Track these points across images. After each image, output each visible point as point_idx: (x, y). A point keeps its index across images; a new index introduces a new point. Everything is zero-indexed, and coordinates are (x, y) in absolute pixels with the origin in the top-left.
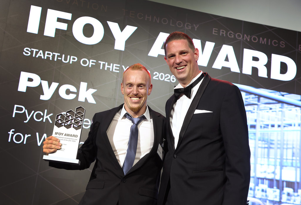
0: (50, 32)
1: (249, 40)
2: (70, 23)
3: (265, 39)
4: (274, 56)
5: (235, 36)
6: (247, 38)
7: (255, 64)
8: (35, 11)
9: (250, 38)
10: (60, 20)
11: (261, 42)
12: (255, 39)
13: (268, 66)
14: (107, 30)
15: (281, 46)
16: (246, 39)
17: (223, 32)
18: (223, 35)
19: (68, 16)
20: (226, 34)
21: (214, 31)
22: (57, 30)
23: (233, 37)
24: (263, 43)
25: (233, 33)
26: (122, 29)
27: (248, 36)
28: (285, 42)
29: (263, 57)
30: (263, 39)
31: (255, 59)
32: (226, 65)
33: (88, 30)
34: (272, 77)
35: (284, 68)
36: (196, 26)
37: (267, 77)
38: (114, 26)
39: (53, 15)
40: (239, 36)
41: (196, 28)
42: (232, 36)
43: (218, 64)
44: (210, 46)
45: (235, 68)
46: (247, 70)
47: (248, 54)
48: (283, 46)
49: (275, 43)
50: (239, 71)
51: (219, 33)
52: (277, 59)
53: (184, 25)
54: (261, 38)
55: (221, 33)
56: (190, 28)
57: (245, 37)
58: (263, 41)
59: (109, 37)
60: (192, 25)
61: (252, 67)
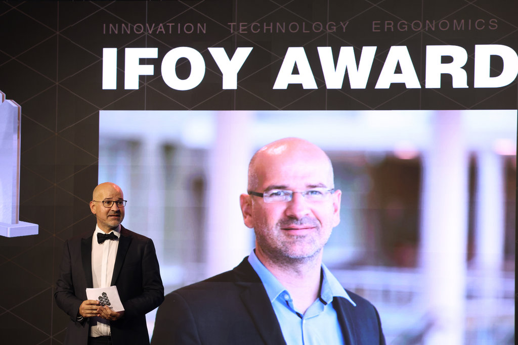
1: (433, 29)
3: (463, 21)
5: (409, 27)
6: (431, 25)
7: (447, 69)
9: (437, 25)
10: (142, 61)
11: (454, 29)
12: (444, 25)
13: (469, 68)
14: (210, 63)
15: (490, 27)
16: (429, 28)
17: (389, 25)
18: (389, 29)
20: (395, 26)
21: (374, 26)
23: (406, 29)
24: (459, 29)
25: (406, 23)
26: (230, 55)
27: (432, 23)
28: (498, 20)
29: (459, 54)
30: (459, 23)
31: (447, 60)
32: (398, 79)
34: (477, 85)
35: (497, 66)
36: (344, 25)
37: (468, 87)
38: (218, 54)
40: (417, 25)
41: (344, 27)
42: (404, 28)
43: (385, 81)
44: (369, 53)
45: (412, 82)
46: (433, 82)
47: (434, 53)
48: (494, 27)
49: (480, 24)
50: (419, 86)
51: (382, 27)
52: (484, 53)
53: (325, 27)
54: (455, 21)
55: (386, 26)
56: (335, 30)
57: (427, 25)
58: (459, 25)
59: (213, 72)
60: (338, 24)
61: (442, 74)
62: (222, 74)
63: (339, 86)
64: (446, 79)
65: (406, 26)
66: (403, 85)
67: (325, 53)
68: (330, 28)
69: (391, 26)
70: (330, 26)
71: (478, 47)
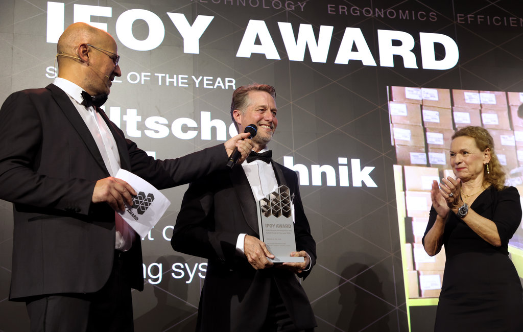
1: (383, 16)
2: (111, 22)
3: (407, 12)
5: (361, 13)
6: (380, 13)
7: (397, 50)
9: (385, 13)
10: (94, 19)
11: (401, 18)
12: (391, 14)
13: (417, 50)
14: (170, 27)
15: (430, 19)
16: (379, 15)
17: (343, 9)
18: (343, 12)
20: (349, 11)
21: (329, 9)
23: (359, 14)
24: (404, 18)
25: (358, 9)
26: (191, 21)
27: (381, 11)
28: (436, 13)
29: (407, 39)
30: (404, 13)
31: (397, 43)
32: (355, 56)
33: (141, 30)
34: (425, 66)
35: (440, 52)
36: (302, 5)
37: (417, 68)
38: (179, 19)
40: (368, 11)
41: (302, 7)
42: (357, 13)
43: (343, 57)
44: (327, 31)
45: (368, 60)
46: (387, 61)
47: (385, 36)
48: (434, 19)
49: (422, 16)
50: (375, 65)
51: (337, 10)
52: (428, 40)
53: (283, 5)
54: (400, 11)
55: (340, 10)
56: (293, 8)
57: (377, 12)
58: (404, 15)
59: (173, 37)
60: (296, 3)
61: (394, 55)
62: (183, 39)
63: (300, 57)
64: (398, 59)
65: (358, 12)
66: (360, 62)
67: (285, 28)
68: (289, 7)
69: (345, 10)
70: (289, 4)
71: (422, 35)
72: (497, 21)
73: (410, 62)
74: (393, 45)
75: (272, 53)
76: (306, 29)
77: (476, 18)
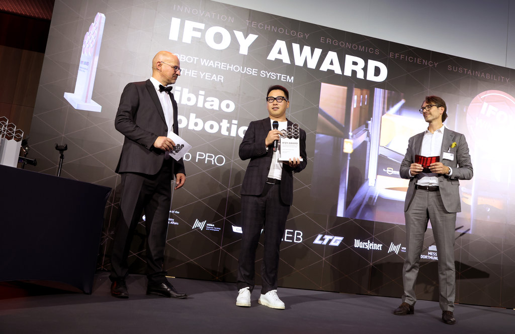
0: (187, 39)
1: (350, 48)
2: (203, 32)
3: (364, 47)
4: (370, 61)
5: (339, 44)
7: (355, 68)
8: (175, 22)
9: (351, 46)
10: (195, 29)
11: (359, 50)
12: (355, 47)
13: (365, 69)
14: (234, 38)
15: (375, 53)
16: (348, 47)
17: (329, 41)
19: (201, 26)
20: (332, 42)
21: (321, 39)
22: (193, 37)
23: (337, 45)
25: (337, 41)
26: (246, 36)
27: (349, 45)
28: (379, 50)
29: (361, 62)
30: (362, 47)
31: (355, 63)
32: (331, 68)
33: (218, 38)
34: (368, 78)
35: (377, 71)
36: (307, 35)
37: (364, 79)
38: (239, 35)
39: (190, 25)
40: (342, 44)
41: (307, 37)
43: (325, 67)
44: (318, 52)
45: (338, 71)
46: (348, 73)
47: (349, 59)
48: (377, 53)
49: (371, 50)
50: (341, 73)
51: (326, 41)
52: (372, 64)
53: (297, 34)
54: (360, 46)
56: (302, 37)
57: (347, 45)
58: (361, 49)
59: (235, 43)
60: (304, 34)
61: (352, 70)
62: (240, 46)
63: (301, 64)
64: (354, 73)
65: (337, 43)
66: (334, 71)
67: (296, 47)
70: (300, 34)
71: (369, 61)
72: (411, 59)
73: (360, 75)
74: (353, 64)
75: (287, 60)
76: (307, 49)
77: (400, 56)
